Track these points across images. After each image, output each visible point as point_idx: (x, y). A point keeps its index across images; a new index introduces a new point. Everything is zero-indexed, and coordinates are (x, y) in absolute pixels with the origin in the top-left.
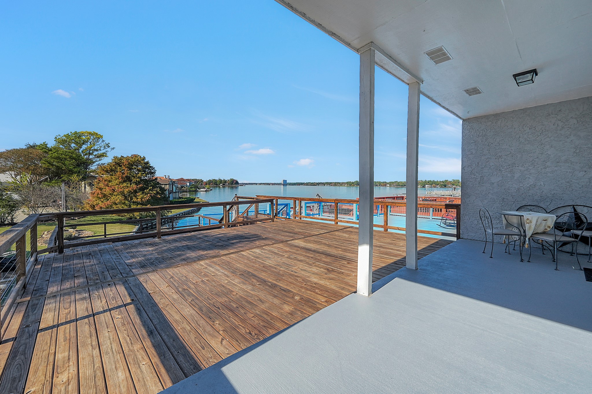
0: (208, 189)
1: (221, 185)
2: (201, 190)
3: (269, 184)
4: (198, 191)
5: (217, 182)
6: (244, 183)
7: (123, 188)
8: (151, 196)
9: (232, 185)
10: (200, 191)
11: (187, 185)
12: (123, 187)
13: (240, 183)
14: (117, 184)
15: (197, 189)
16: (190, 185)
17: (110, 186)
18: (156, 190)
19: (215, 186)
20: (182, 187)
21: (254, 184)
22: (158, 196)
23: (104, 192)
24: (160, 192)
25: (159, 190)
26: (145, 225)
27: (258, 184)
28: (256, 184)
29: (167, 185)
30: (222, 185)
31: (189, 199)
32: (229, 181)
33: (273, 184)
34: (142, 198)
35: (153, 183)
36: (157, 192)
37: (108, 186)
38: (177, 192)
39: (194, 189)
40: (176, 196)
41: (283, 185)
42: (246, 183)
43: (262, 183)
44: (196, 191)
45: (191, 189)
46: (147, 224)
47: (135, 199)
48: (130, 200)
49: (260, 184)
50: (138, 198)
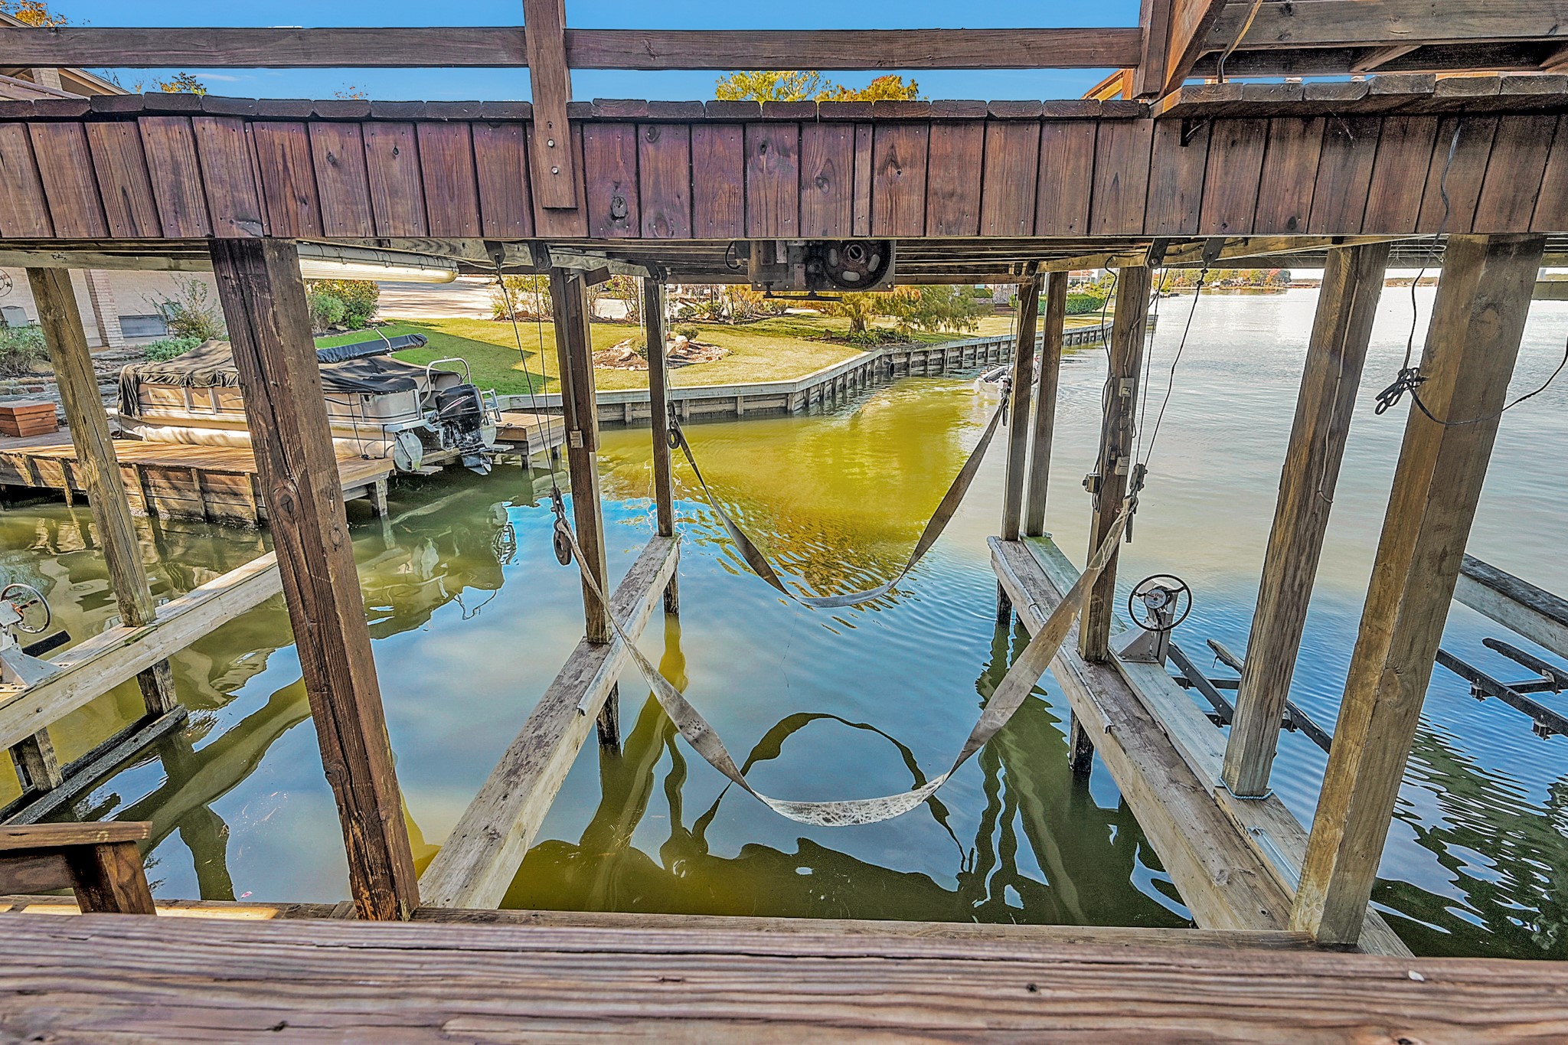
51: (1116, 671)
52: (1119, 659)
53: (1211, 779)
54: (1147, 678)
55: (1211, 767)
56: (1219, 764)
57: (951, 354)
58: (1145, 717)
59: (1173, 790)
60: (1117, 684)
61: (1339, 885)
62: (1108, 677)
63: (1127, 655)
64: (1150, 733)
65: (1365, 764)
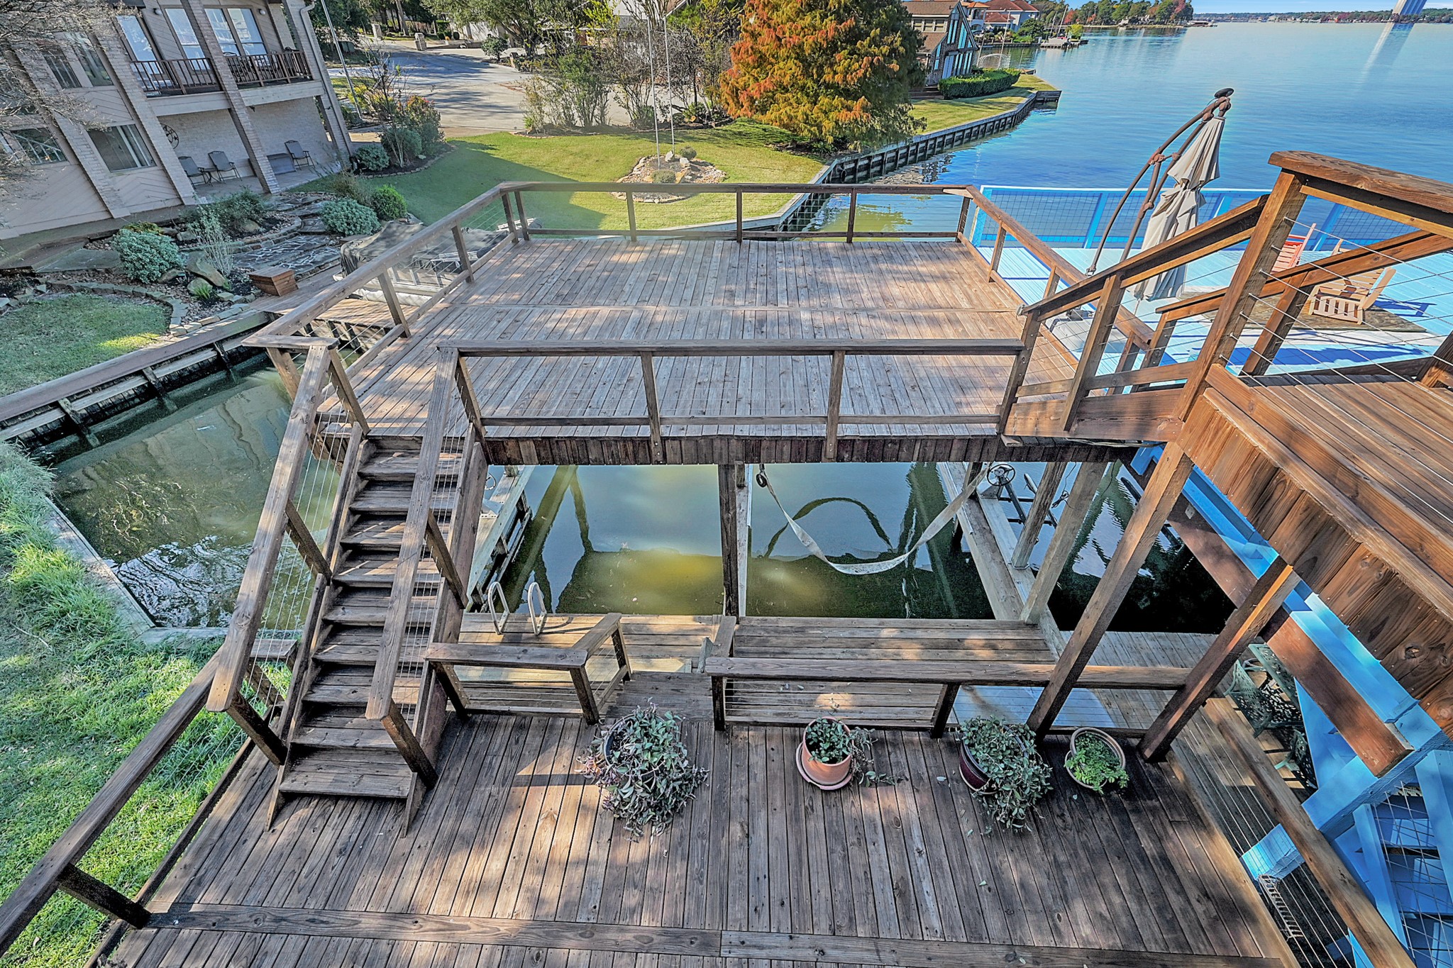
0: (1073, 37)
1: (1123, 22)
2: (1052, 41)
3: (1324, 18)
4: (1038, 46)
5: (1114, 9)
6: (1215, 15)
7: (802, 34)
8: (872, 64)
9: (1163, 23)
10: (1046, 44)
11: (1014, 22)
12: (802, 29)
13: (1199, 15)
14: (789, 19)
15: (1040, 38)
16: (1020, 23)
17: (773, 25)
18: (892, 42)
19: (1102, 26)
20: (996, 31)
21: (1256, 16)
22: (891, 66)
23: (761, 48)
24: (901, 49)
25: (898, 43)
26: (849, 162)
27: (1272, 18)
28: (1265, 17)
29: (940, 20)
30: (1127, 22)
31: (997, 77)
32: (1158, 7)
33: (1344, 17)
34: (847, 71)
35: (885, 11)
36: (893, 50)
37: (769, 26)
38: (970, 49)
39: (1028, 39)
40: (962, 66)
41: (1396, 22)
42: (1222, 15)
43: (1292, 14)
44: (1033, 46)
45: (1021, 40)
46: (856, 162)
47: (827, 78)
48: (815, 77)
49: (1283, 17)
50: (835, 73)
51: (978, 502)
52: (980, 496)
53: (1007, 561)
54: (990, 507)
55: (1008, 554)
56: (1011, 552)
57: (889, 156)
58: (987, 528)
59: (993, 564)
60: (977, 510)
61: (1034, 609)
62: (974, 504)
63: (984, 494)
64: (988, 535)
65: (1045, 579)
